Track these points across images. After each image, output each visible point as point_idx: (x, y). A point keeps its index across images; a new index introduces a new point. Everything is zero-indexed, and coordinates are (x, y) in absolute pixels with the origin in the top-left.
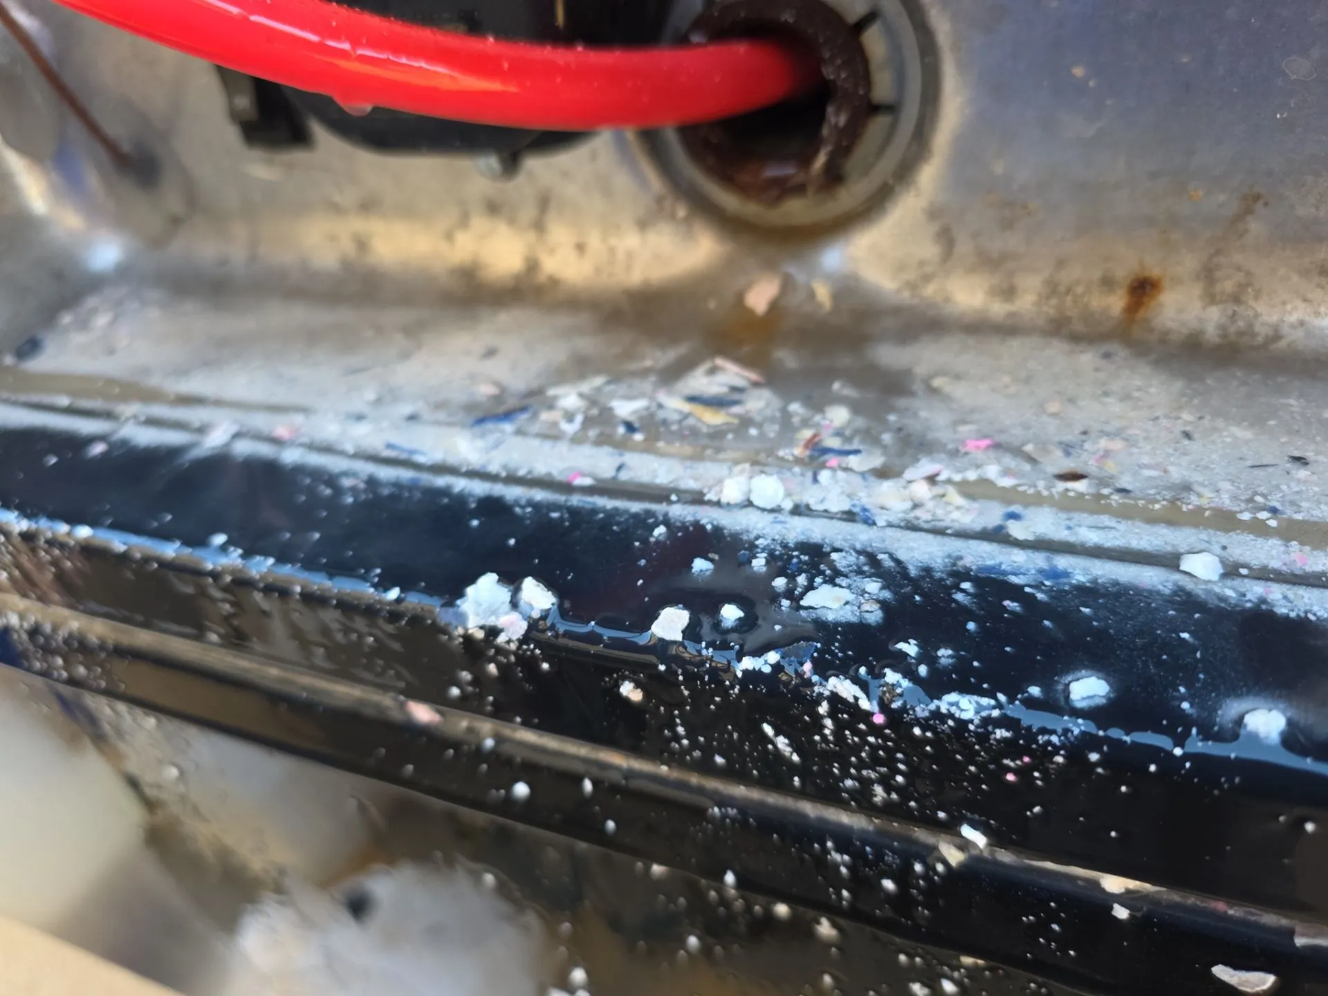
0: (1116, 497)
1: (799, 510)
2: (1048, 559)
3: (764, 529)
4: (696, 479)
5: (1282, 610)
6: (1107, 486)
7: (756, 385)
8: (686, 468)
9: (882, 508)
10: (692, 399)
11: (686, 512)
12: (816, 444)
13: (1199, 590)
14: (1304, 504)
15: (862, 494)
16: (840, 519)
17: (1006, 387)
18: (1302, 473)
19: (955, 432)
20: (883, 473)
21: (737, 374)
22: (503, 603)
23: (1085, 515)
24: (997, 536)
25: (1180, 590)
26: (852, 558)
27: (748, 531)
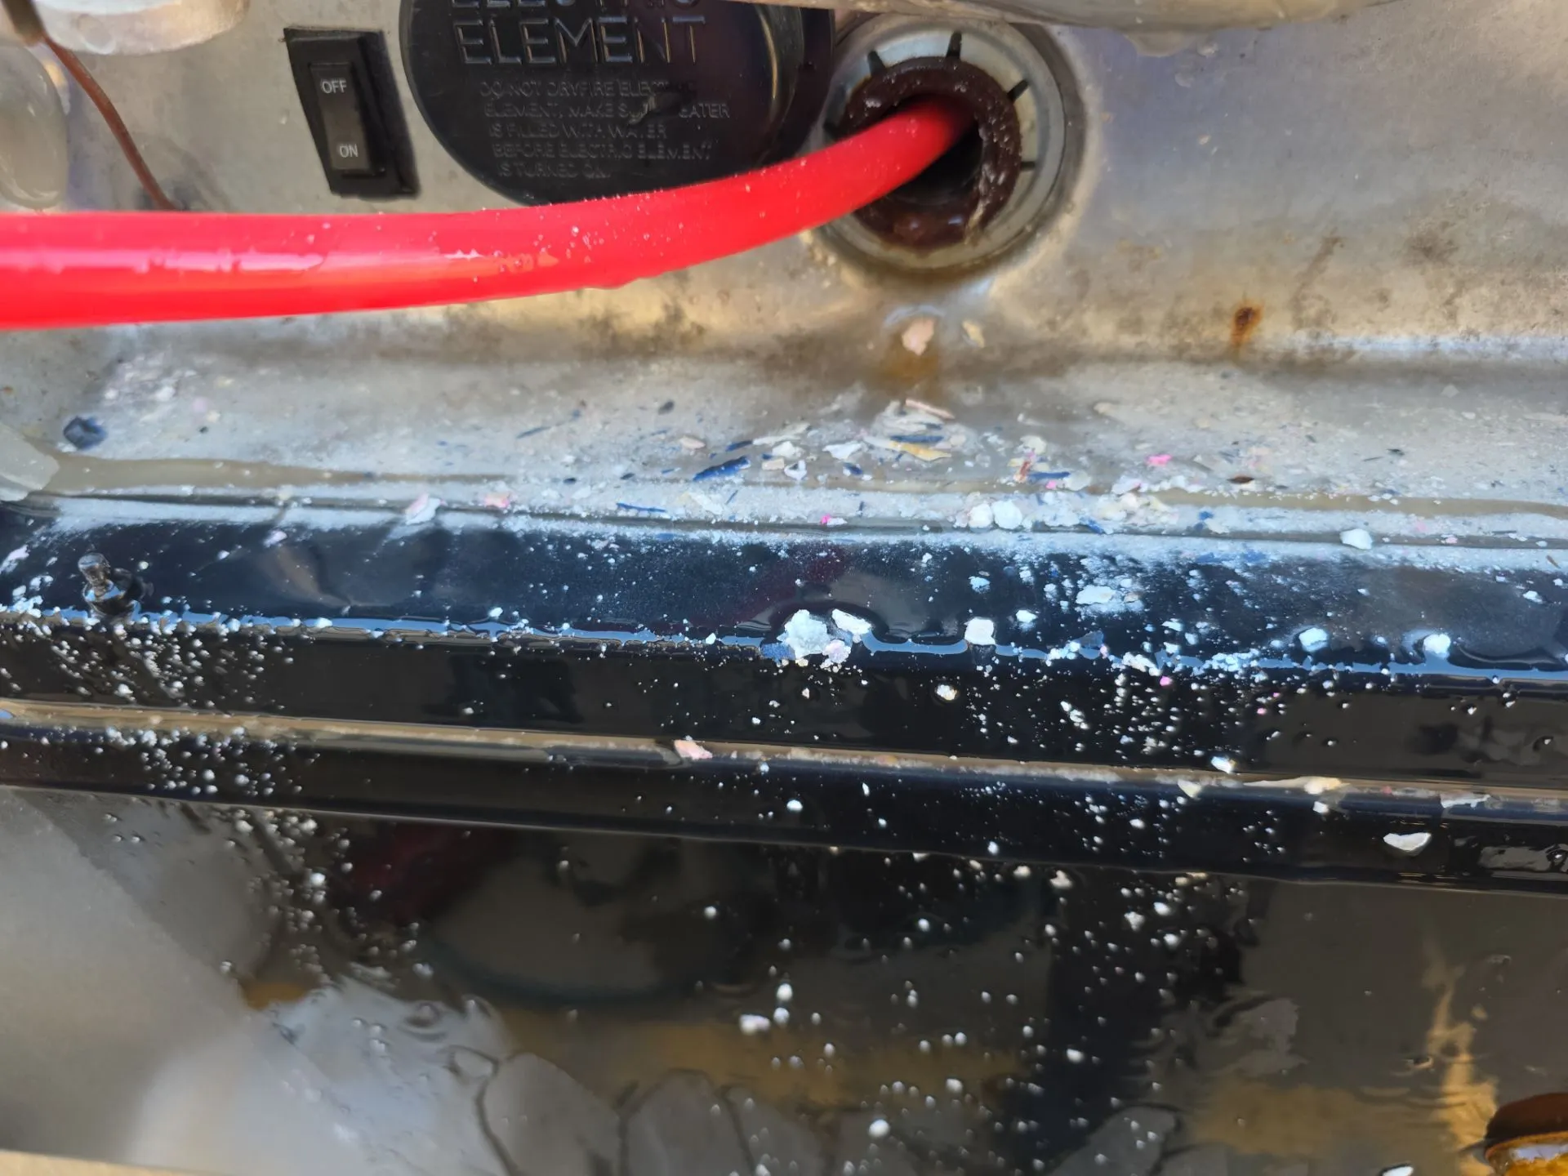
0: (1279, 493)
1: (1041, 528)
2: (1245, 546)
3: (1014, 546)
4: (937, 510)
5: (1419, 565)
6: (1270, 484)
7: (947, 421)
8: (922, 501)
9: (1105, 519)
10: (899, 438)
11: (940, 540)
12: (1029, 470)
13: (1359, 556)
14: (1412, 486)
15: (1086, 509)
16: (1074, 531)
17: (1159, 408)
18: (1402, 462)
19: (1133, 449)
20: (1094, 491)
21: (928, 412)
22: (821, 634)
23: (1260, 509)
24: (1199, 531)
25: (1346, 559)
26: (1098, 562)
27: (1001, 550)
